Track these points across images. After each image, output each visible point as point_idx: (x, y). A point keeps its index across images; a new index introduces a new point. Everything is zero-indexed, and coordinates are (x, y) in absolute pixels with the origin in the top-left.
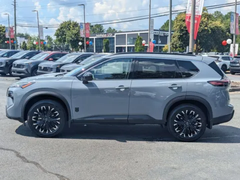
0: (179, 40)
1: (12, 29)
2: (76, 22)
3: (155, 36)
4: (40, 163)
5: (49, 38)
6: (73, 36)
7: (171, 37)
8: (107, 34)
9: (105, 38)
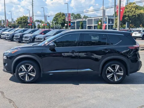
1: (31, 17)
2: (64, 13)
3: (109, 19)
6: (62, 21)
7: (115, 20)
8: (82, 19)
9: (82, 21)
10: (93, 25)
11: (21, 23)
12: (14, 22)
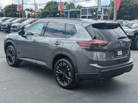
2: (56, 2)
6: (54, 10)
8: (76, 8)
9: (76, 11)
10: (87, 16)
12: (2, 10)
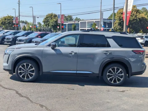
0: (119, 25)
1: (17, 18)
2: (56, 14)
3: (104, 22)
4: (29, 97)
5: (39, 24)
6: (54, 23)
7: (114, 24)
8: (74, 21)
9: (74, 24)
10: (87, 29)
11: (5, 24)
